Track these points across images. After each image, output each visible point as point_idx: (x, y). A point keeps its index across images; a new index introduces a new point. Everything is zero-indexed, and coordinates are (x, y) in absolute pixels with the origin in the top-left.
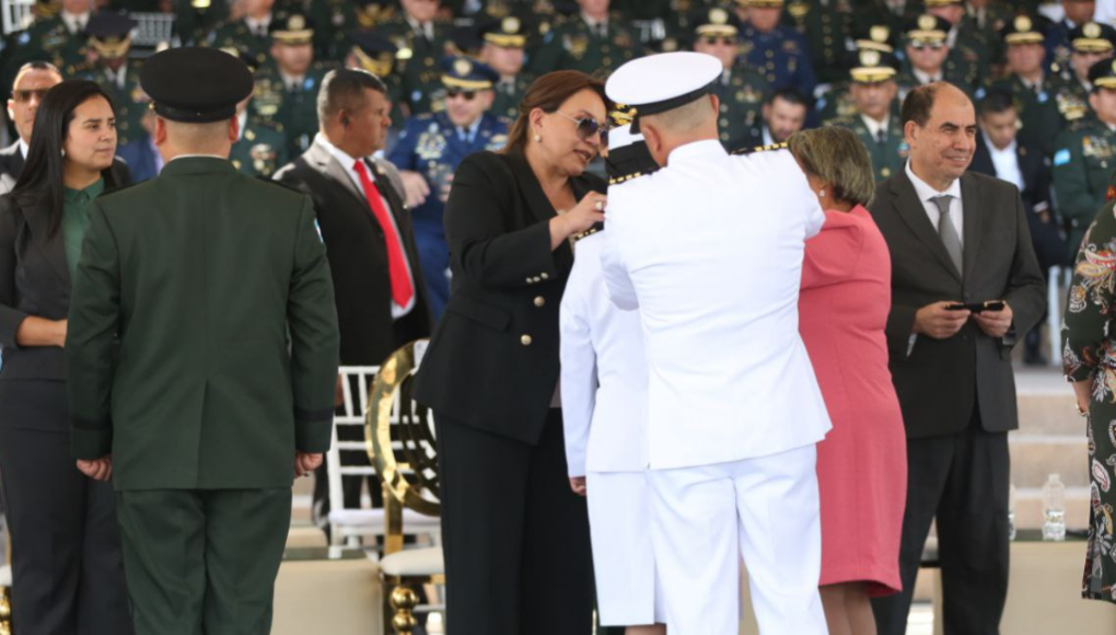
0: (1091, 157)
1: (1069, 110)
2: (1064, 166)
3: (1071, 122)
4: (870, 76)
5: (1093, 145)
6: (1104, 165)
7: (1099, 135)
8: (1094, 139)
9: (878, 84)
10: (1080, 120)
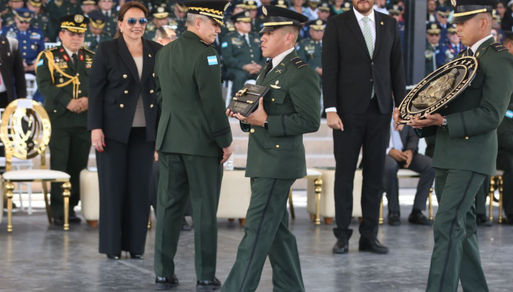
0: (235, 45)
1: (230, 27)
2: (225, 48)
3: (230, 32)
4: (162, 16)
5: (235, 40)
6: (239, 47)
7: (237, 37)
8: (235, 38)
9: (164, 18)
10: (233, 31)
